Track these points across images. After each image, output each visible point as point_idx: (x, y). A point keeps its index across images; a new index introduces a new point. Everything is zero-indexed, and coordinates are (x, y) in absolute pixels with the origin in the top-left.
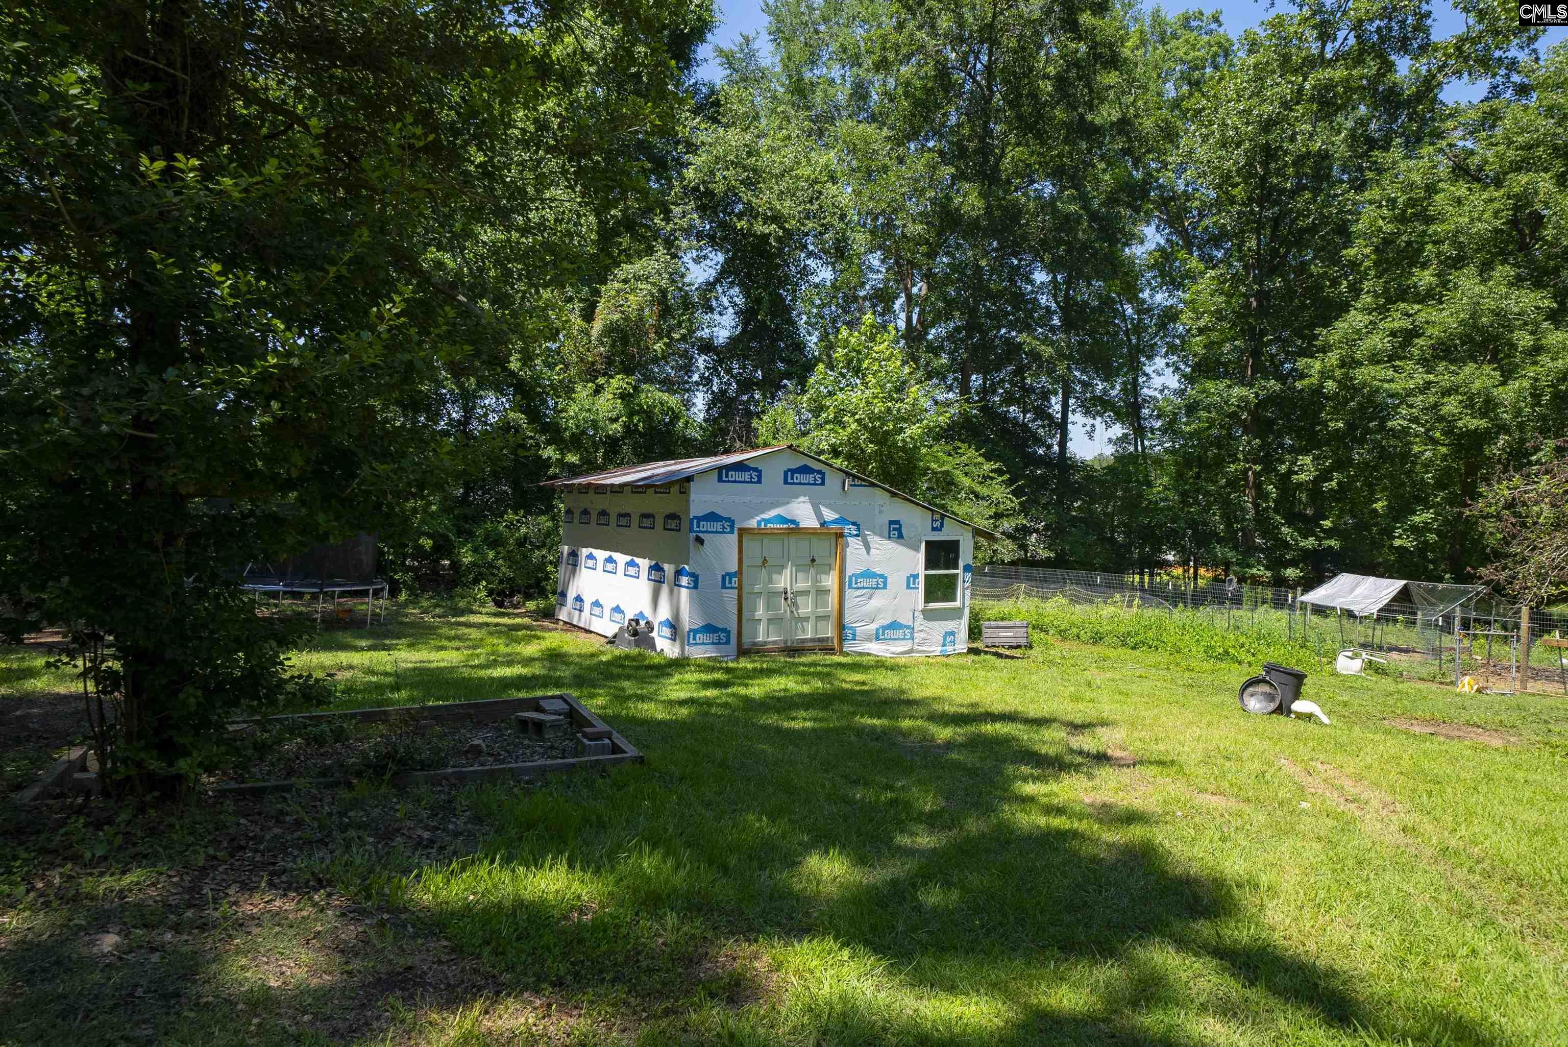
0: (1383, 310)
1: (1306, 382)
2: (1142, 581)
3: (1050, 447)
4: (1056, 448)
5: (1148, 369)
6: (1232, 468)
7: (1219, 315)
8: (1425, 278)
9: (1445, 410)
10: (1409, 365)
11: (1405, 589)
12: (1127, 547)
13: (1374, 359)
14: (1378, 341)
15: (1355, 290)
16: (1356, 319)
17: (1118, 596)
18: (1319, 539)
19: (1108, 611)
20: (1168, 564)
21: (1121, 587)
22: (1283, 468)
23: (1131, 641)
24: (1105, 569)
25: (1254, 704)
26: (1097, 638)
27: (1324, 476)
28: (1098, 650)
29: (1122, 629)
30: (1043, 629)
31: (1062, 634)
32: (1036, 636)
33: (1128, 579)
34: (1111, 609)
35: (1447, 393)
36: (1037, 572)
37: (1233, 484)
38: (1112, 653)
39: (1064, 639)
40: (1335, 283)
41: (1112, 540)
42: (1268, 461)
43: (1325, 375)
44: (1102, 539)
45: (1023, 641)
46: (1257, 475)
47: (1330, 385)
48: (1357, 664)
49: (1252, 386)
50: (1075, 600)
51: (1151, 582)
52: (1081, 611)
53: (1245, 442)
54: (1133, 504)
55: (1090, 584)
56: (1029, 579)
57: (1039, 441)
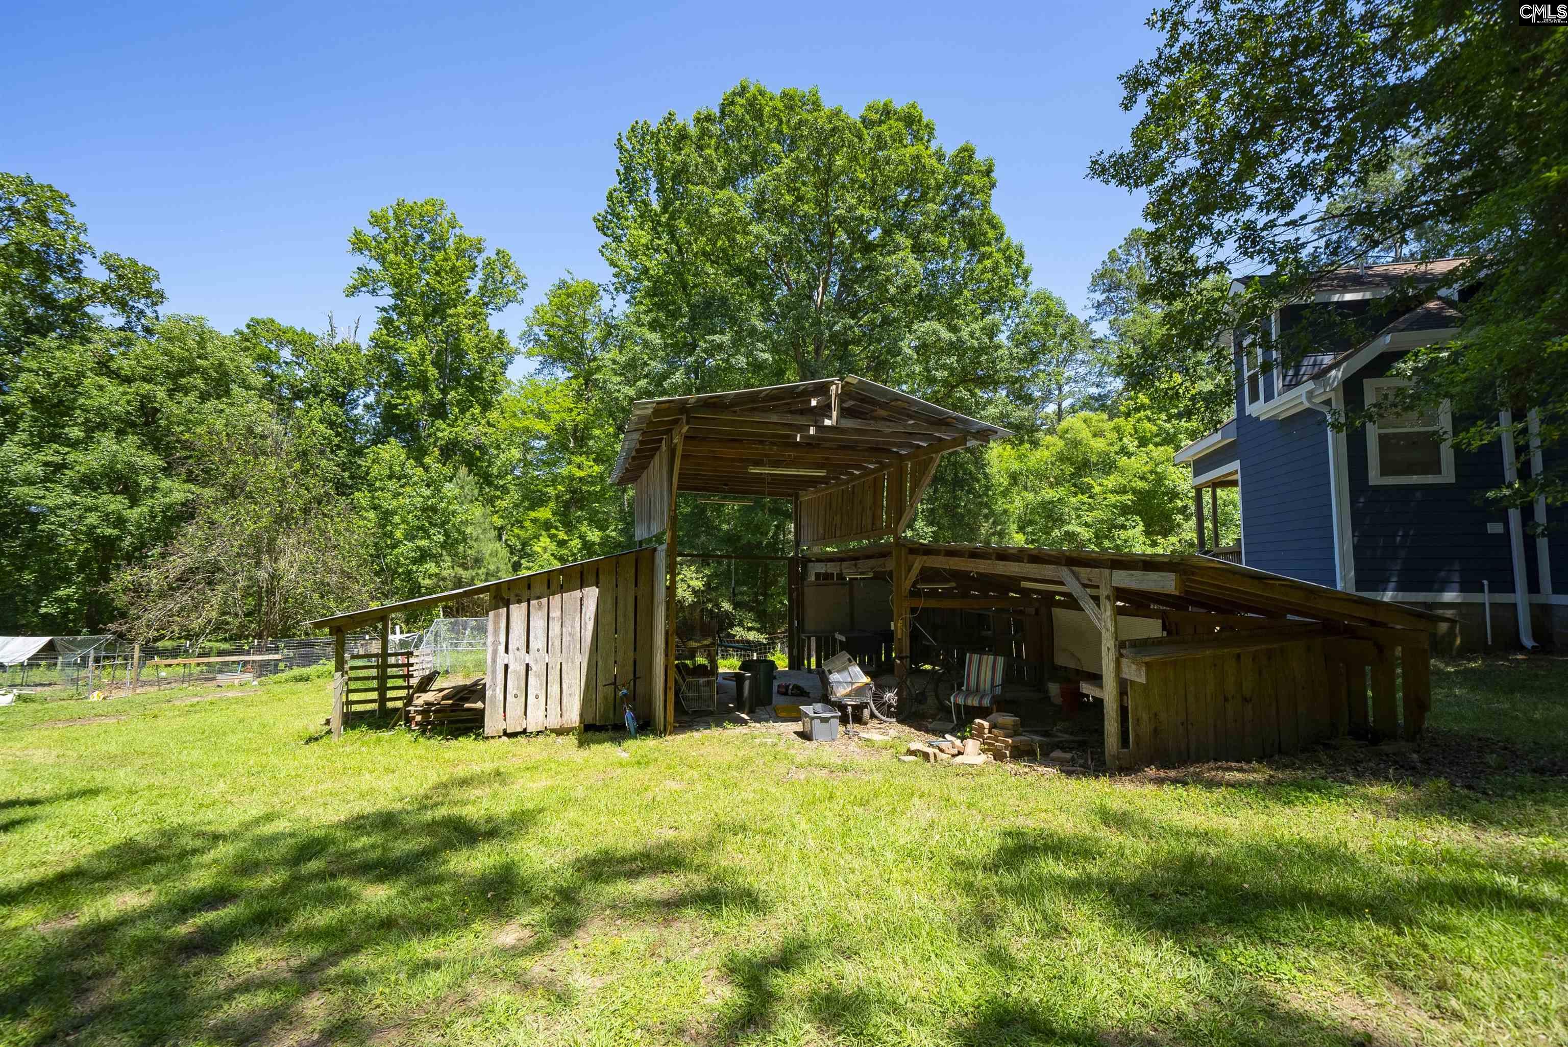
0: (36, 447)
11: (50, 643)
13: (30, 482)
14: (30, 469)
16: (11, 449)
48: (9, 698)
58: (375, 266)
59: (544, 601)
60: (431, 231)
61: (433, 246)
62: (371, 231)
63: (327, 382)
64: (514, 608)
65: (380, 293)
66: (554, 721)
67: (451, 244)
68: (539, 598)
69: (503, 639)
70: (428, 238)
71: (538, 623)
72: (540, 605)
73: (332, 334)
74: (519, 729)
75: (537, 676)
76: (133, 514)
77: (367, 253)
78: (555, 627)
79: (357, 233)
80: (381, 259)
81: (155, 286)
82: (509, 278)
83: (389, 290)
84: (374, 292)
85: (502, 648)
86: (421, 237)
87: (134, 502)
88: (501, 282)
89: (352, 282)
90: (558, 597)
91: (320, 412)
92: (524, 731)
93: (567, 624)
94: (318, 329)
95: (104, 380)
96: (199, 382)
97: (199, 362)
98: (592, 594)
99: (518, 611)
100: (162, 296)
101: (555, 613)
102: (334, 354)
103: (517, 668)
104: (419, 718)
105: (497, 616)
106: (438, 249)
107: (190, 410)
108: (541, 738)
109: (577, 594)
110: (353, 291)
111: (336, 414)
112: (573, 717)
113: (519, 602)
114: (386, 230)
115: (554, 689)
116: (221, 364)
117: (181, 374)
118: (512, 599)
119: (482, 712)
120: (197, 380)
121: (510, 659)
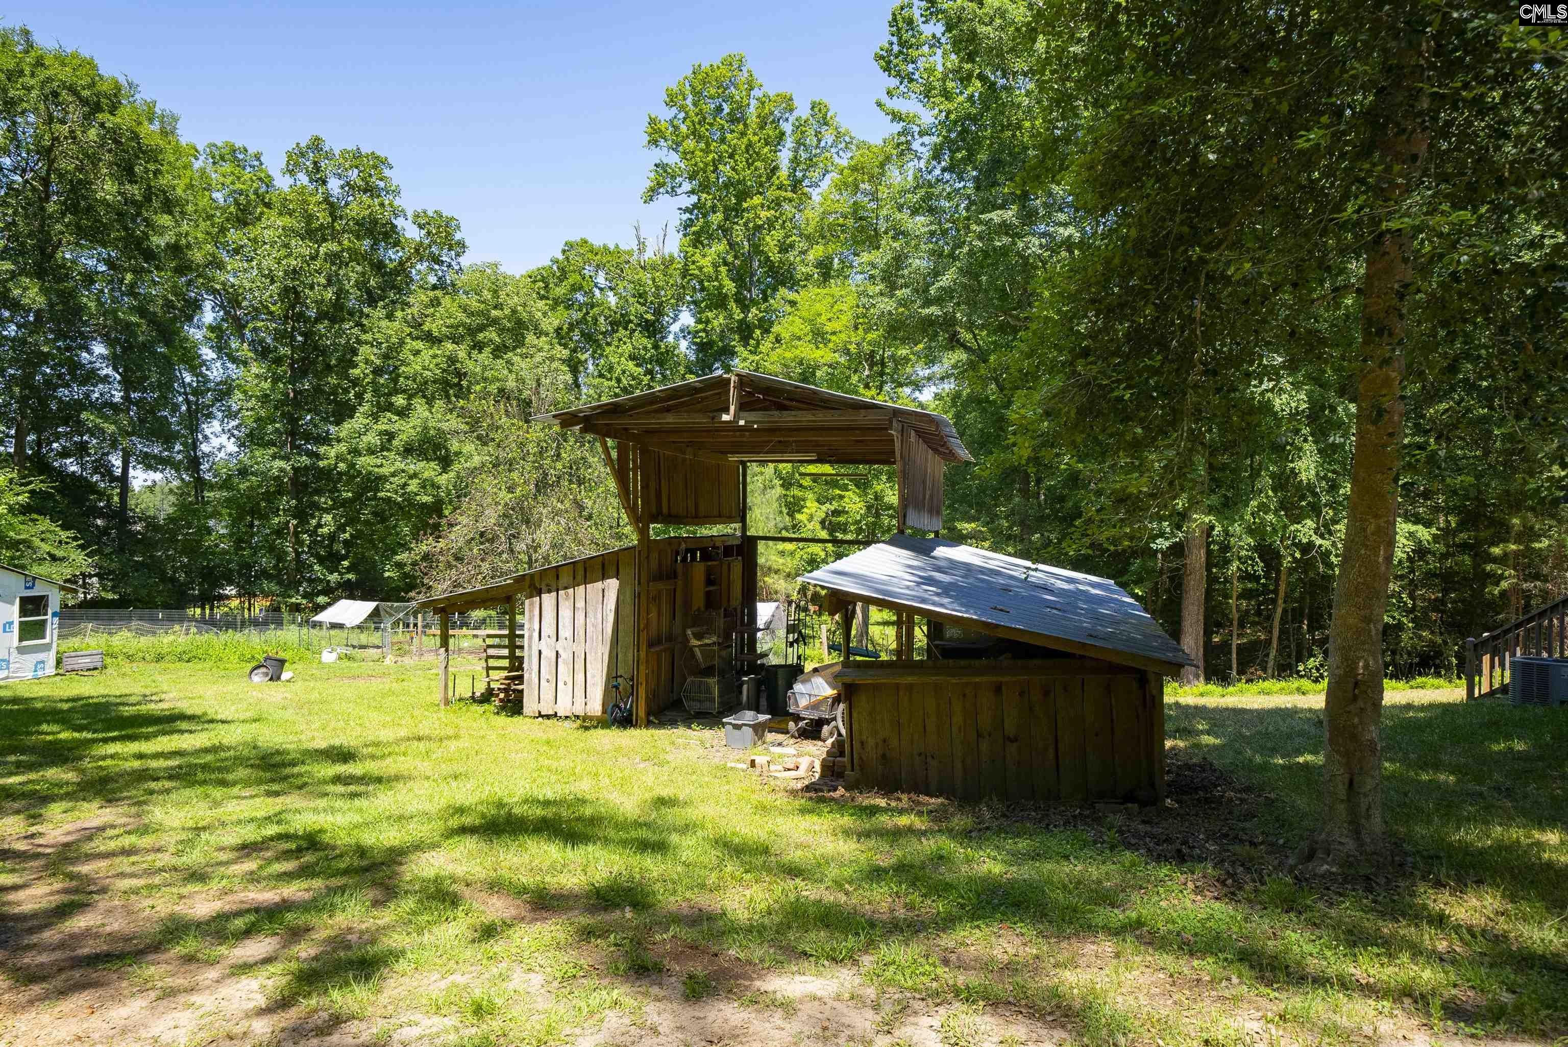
0: (375, 417)
1: (326, 462)
2: (203, 614)
3: (110, 498)
4: (116, 499)
5: (208, 432)
6: (276, 520)
7: (265, 399)
8: (400, 401)
9: (409, 489)
10: (392, 455)
11: (377, 609)
12: (188, 585)
13: (371, 452)
14: (371, 439)
15: (360, 396)
16: (359, 421)
17: (177, 627)
18: (341, 574)
19: (167, 639)
20: (228, 597)
21: (181, 621)
22: (314, 522)
23: (185, 657)
24: (166, 606)
25: (256, 678)
26: (159, 658)
27: (341, 528)
28: (162, 665)
29: (180, 649)
30: (113, 656)
31: (130, 658)
32: (108, 660)
33: (190, 612)
34: (172, 638)
35: (411, 477)
36: (103, 612)
37: (279, 532)
38: (171, 666)
39: (132, 661)
40: (346, 391)
41: (173, 580)
42: (302, 515)
43: (339, 458)
44: (164, 579)
45: (99, 665)
46: (296, 527)
47: (342, 466)
48: (334, 656)
49: (289, 459)
50: (140, 633)
51: (211, 614)
52: (145, 642)
53: (286, 502)
54: (193, 548)
55: (153, 620)
56: (96, 618)
57: (101, 494)
58: (673, 159)
59: (571, 591)
60: (730, 99)
61: (733, 120)
62: (665, 114)
63: (635, 308)
64: (545, 596)
65: (679, 191)
66: (579, 710)
67: (752, 112)
68: (566, 588)
69: (537, 627)
70: (726, 109)
71: (566, 613)
72: (567, 595)
73: (642, 250)
74: (551, 712)
75: (565, 663)
76: (443, 480)
77: (662, 143)
78: (580, 616)
79: (653, 121)
80: (675, 147)
81: (458, 236)
82: (828, 137)
83: (687, 186)
84: (673, 192)
85: (536, 635)
86: (719, 109)
87: (445, 470)
88: (817, 147)
89: (648, 184)
90: (582, 587)
91: (630, 347)
92: (556, 715)
93: (590, 614)
94: (628, 243)
95: (419, 345)
96: (494, 336)
97: (494, 313)
98: (612, 585)
99: (548, 599)
100: (464, 246)
101: (580, 604)
102: (641, 274)
103: (548, 654)
104: (502, 696)
105: (532, 604)
106: (738, 121)
107: (484, 368)
108: (567, 724)
109: (599, 585)
110: (652, 194)
111: (645, 348)
112: (595, 707)
113: (549, 591)
114: (682, 108)
115: (580, 677)
116: (514, 311)
117: (482, 328)
118: (544, 588)
119: (522, 691)
120: (491, 334)
121: (543, 646)
